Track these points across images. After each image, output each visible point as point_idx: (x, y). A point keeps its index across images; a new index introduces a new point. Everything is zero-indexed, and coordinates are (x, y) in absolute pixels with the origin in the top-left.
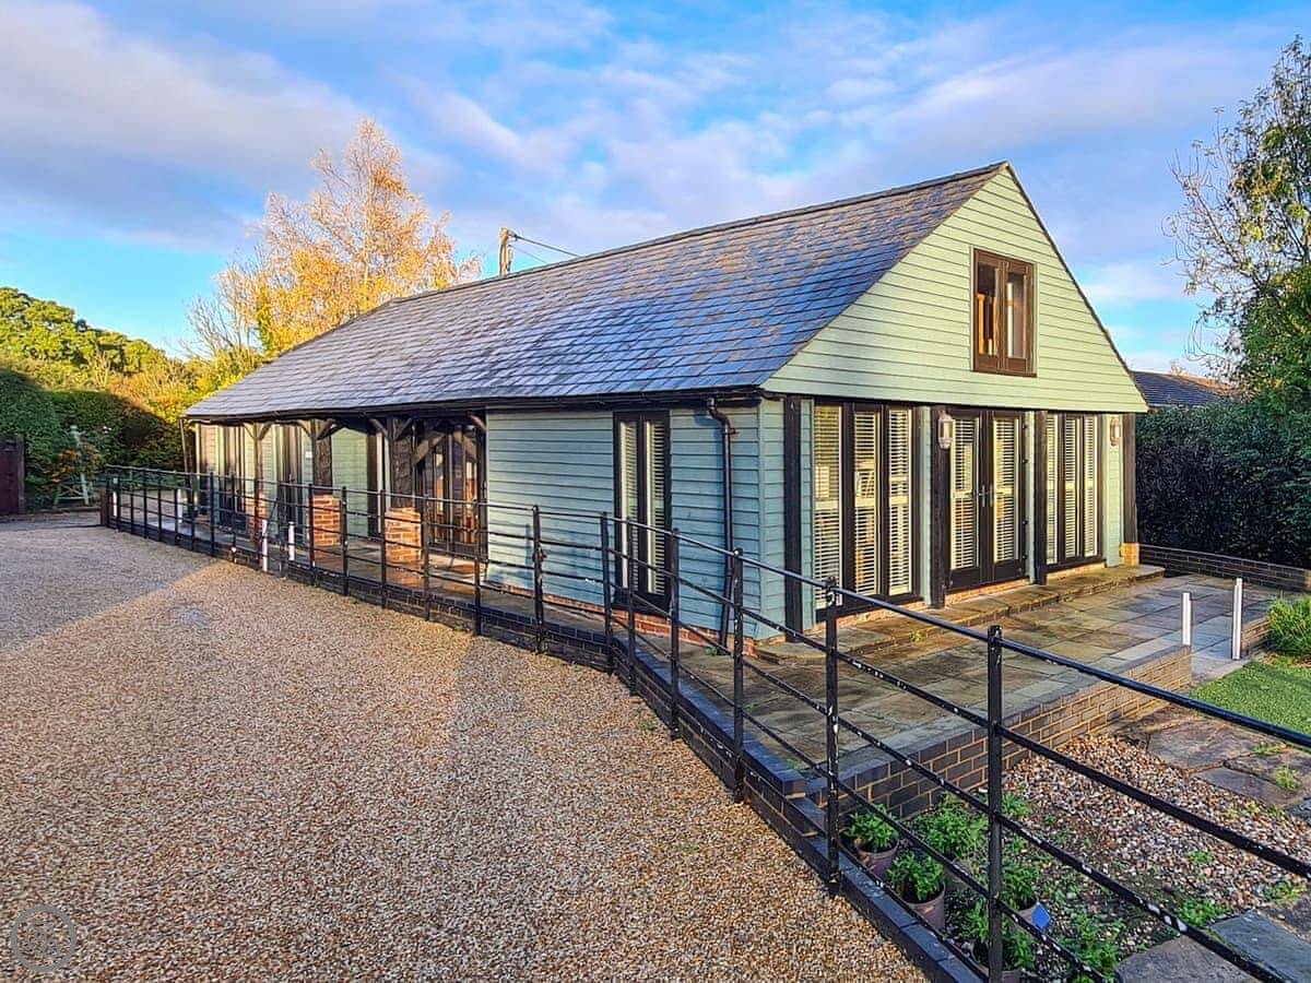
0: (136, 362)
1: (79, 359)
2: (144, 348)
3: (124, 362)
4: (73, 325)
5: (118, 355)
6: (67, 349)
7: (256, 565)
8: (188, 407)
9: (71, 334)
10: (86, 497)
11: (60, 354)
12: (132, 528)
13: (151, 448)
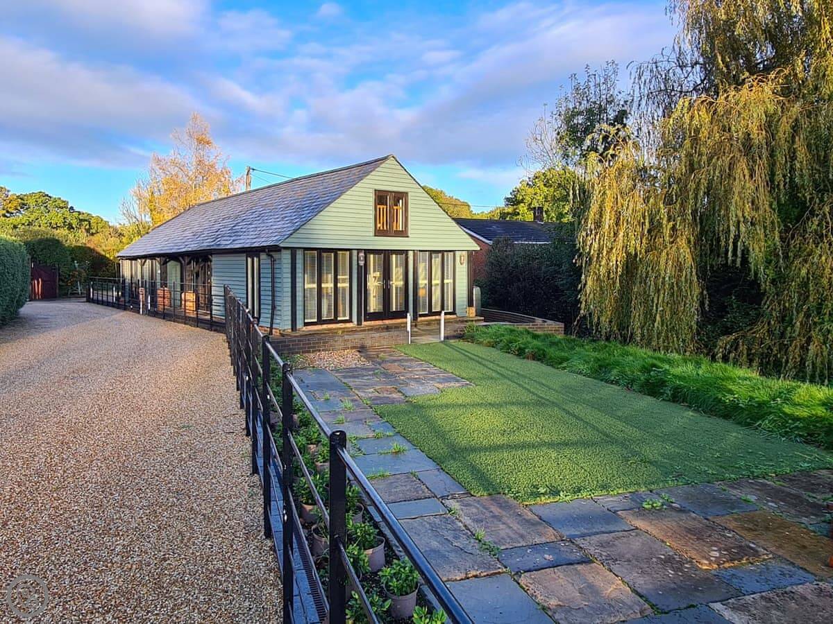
0: (95, 228)
1: (70, 227)
2: (99, 220)
3: (90, 228)
4: (68, 210)
5: (87, 223)
6: (65, 222)
7: (139, 313)
8: (118, 252)
9: (67, 214)
10: (80, 292)
11: (62, 224)
12: (98, 302)
13: (104, 271)
